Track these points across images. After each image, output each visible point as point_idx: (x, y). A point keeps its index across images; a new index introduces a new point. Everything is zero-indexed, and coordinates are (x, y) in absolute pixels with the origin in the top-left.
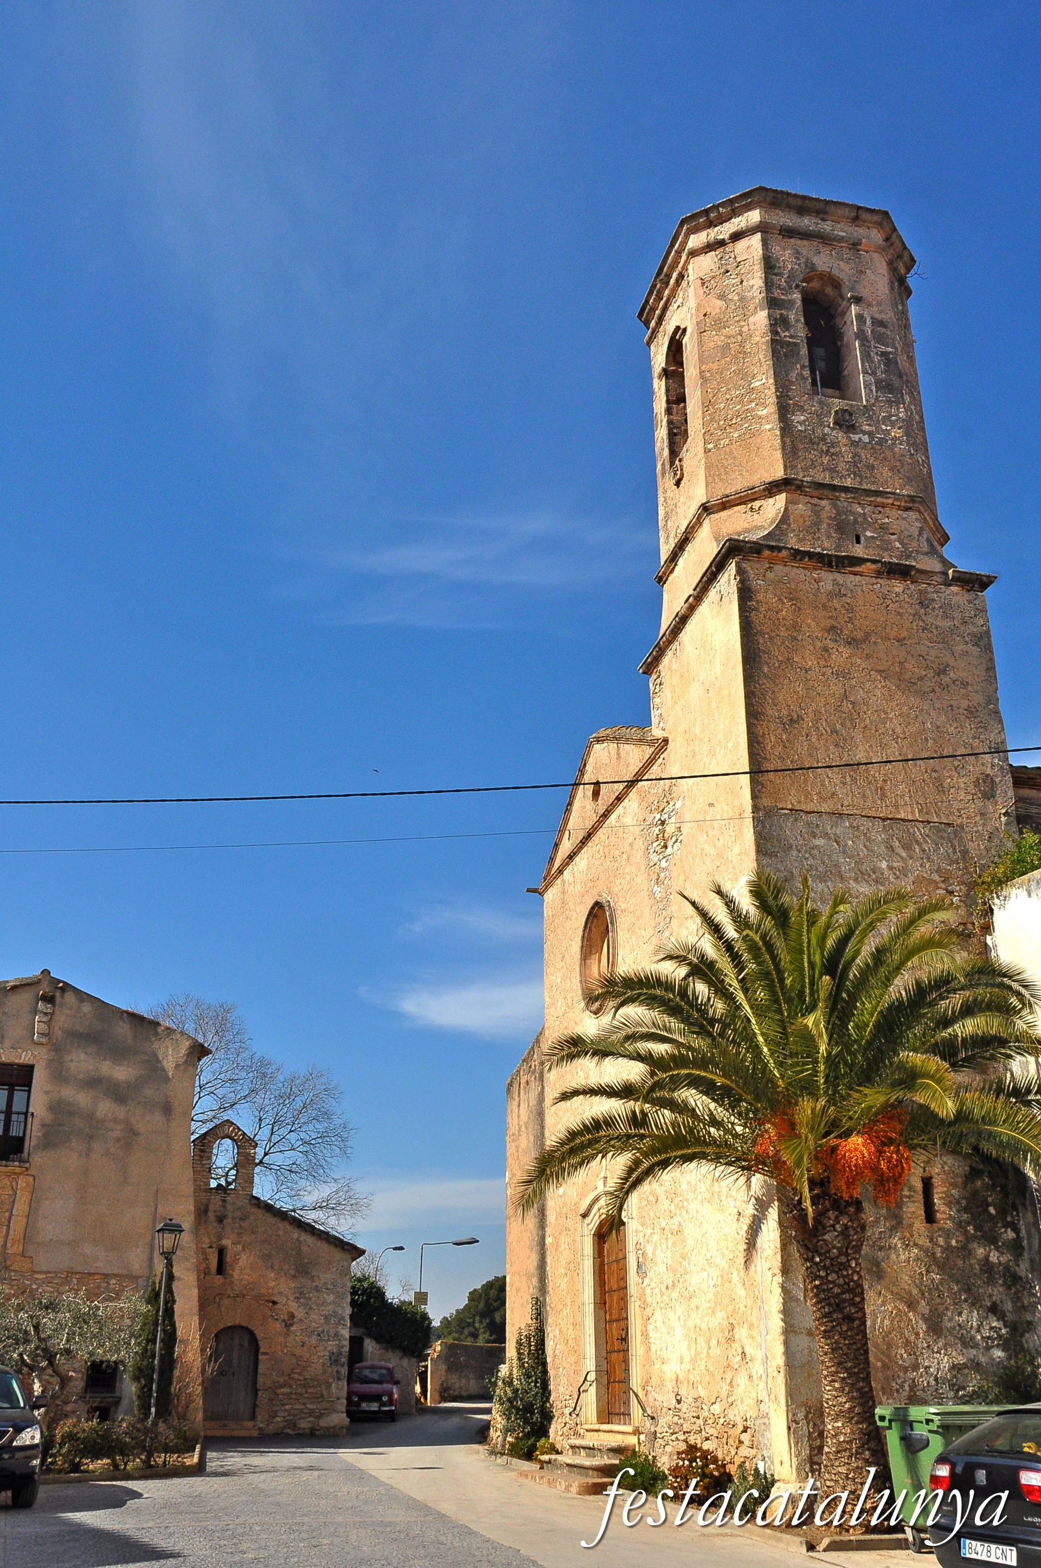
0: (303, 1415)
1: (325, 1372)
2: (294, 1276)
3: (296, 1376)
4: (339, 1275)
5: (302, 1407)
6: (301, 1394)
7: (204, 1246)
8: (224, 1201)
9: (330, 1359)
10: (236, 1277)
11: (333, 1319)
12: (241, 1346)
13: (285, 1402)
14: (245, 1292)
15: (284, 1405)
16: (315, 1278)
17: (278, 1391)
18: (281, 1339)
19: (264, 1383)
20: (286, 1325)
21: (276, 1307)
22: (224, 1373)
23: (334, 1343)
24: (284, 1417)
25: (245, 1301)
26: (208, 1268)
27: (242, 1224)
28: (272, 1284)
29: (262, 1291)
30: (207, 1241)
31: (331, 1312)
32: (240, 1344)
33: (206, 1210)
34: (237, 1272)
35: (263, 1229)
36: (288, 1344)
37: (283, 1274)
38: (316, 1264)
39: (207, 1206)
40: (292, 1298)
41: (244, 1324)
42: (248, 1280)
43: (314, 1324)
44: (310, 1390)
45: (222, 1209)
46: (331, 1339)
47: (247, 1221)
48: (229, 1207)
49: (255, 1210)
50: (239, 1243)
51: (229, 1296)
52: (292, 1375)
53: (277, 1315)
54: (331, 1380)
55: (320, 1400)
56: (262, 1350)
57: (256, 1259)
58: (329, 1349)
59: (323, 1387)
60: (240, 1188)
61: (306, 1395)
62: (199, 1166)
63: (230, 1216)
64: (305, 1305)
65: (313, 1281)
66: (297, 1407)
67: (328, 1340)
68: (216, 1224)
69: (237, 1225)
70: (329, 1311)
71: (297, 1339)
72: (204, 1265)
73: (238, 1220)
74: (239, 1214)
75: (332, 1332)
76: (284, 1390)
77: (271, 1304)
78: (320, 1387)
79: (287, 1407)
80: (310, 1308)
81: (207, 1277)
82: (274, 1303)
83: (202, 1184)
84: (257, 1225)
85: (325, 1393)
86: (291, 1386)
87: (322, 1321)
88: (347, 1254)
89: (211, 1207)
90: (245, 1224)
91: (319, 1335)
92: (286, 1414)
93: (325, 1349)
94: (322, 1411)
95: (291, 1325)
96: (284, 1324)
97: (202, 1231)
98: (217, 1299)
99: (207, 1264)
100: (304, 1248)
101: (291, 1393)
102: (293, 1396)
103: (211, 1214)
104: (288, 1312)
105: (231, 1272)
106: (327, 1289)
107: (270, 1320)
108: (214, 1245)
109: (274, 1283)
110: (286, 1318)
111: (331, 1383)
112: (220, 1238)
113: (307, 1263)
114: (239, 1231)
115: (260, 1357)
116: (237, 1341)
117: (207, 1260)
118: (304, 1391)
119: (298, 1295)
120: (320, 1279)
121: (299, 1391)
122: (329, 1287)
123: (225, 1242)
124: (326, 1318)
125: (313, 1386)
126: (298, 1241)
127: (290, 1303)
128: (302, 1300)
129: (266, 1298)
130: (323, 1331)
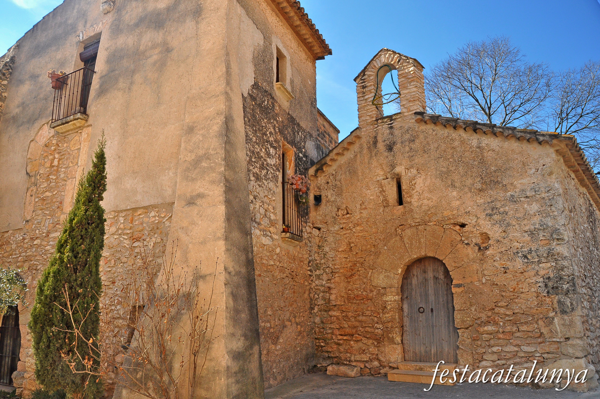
0: (518, 360)
1: (540, 304)
2: (480, 190)
3: (502, 310)
4: (540, 177)
5: (516, 349)
6: (513, 333)
7: (378, 179)
8: (391, 128)
9: (546, 286)
10: (415, 204)
11: (541, 234)
12: (436, 278)
13: (492, 342)
14: (427, 218)
15: (490, 346)
16: (509, 187)
17: (481, 330)
18: (476, 266)
19: (463, 321)
20: (480, 249)
21: (465, 229)
22: (422, 310)
23: (549, 265)
24: (493, 361)
25: (428, 228)
26: (386, 200)
27: (413, 146)
28: (456, 203)
29: (446, 213)
30: (382, 173)
31: (537, 226)
32: (434, 277)
33: (375, 143)
34: (415, 197)
35: (436, 145)
36: (486, 272)
37: (466, 189)
38: (506, 169)
39: (376, 137)
40: (483, 216)
41: (431, 254)
42: (428, 205)
43: (516, 244)
44: (524, 328)
45: (390, 136)
46: (543, 260)
47: (417, 141)
48: (397, 132)
49: (423, 127)
50: (412, 167)
51: (411, 226)
52: (497, 310)
53: (467, 239)
54: (552, 314)
55: (539, 340)
56: (454, 282)
57: (434, 180)
58: (542, 272)
59: (540, 322)
60: (404, 110)
61: (518, 334)
62: (364, 102)
63: (399, 141)
64: (501, 222)
65: (506, 191)
66: (507, 349)
67: (539, 262)
68: (386, 154)
69: (407, 149)
70: (534, 224)
71: (495, 264)
72: (381, 198)
73: (407, 143)
74: (407, 136)
75: (543, 251)
76: (489, 328)
77: (458, 227)
78: (537, 323)
79: (495, 349)
80: (509, 225)
81: (387, 210)
82: (463, 226)
83: (368, 118)
84: (428, 143)
85: (544, 331)
86: (496, 323)
87: (527, 238)
88: (548, 147)
89: (380, 139)
90: (416, 145)
91: (525, 257)
92: (495, 357)
93: (537, 274)
94: (545, 356)
95: (486, 248)
96: (477, 248)
97: (375, 163)
98: (399, 231)
99: (384, 196)
100: (489, 155)
101: (498, 332)
102: (501, 336)
103: (381, 146)
104: (482, 234)
105: (408, 199)
106: (527, 197)
107: (460, 246)
108: (389, 176)
109: (458, 203)
110: (479, 241)
111: (553, 319)
112: (393, 166)
113: (495, 171)
114: (411, 154)
115: (454, 290)
116: (430, 275)
117: (384, 192)
118: (515, 329)
119: (489, 211)
120: (515, 187)
121: (508, 328)
122: (528, 194)
123: (398, 169)
124: (532, 233)
125: (526, 323)
126: (479, 147)
127: (481, 222)
128: (495, 217)
129: (452, 221)
130: (530, 251)
